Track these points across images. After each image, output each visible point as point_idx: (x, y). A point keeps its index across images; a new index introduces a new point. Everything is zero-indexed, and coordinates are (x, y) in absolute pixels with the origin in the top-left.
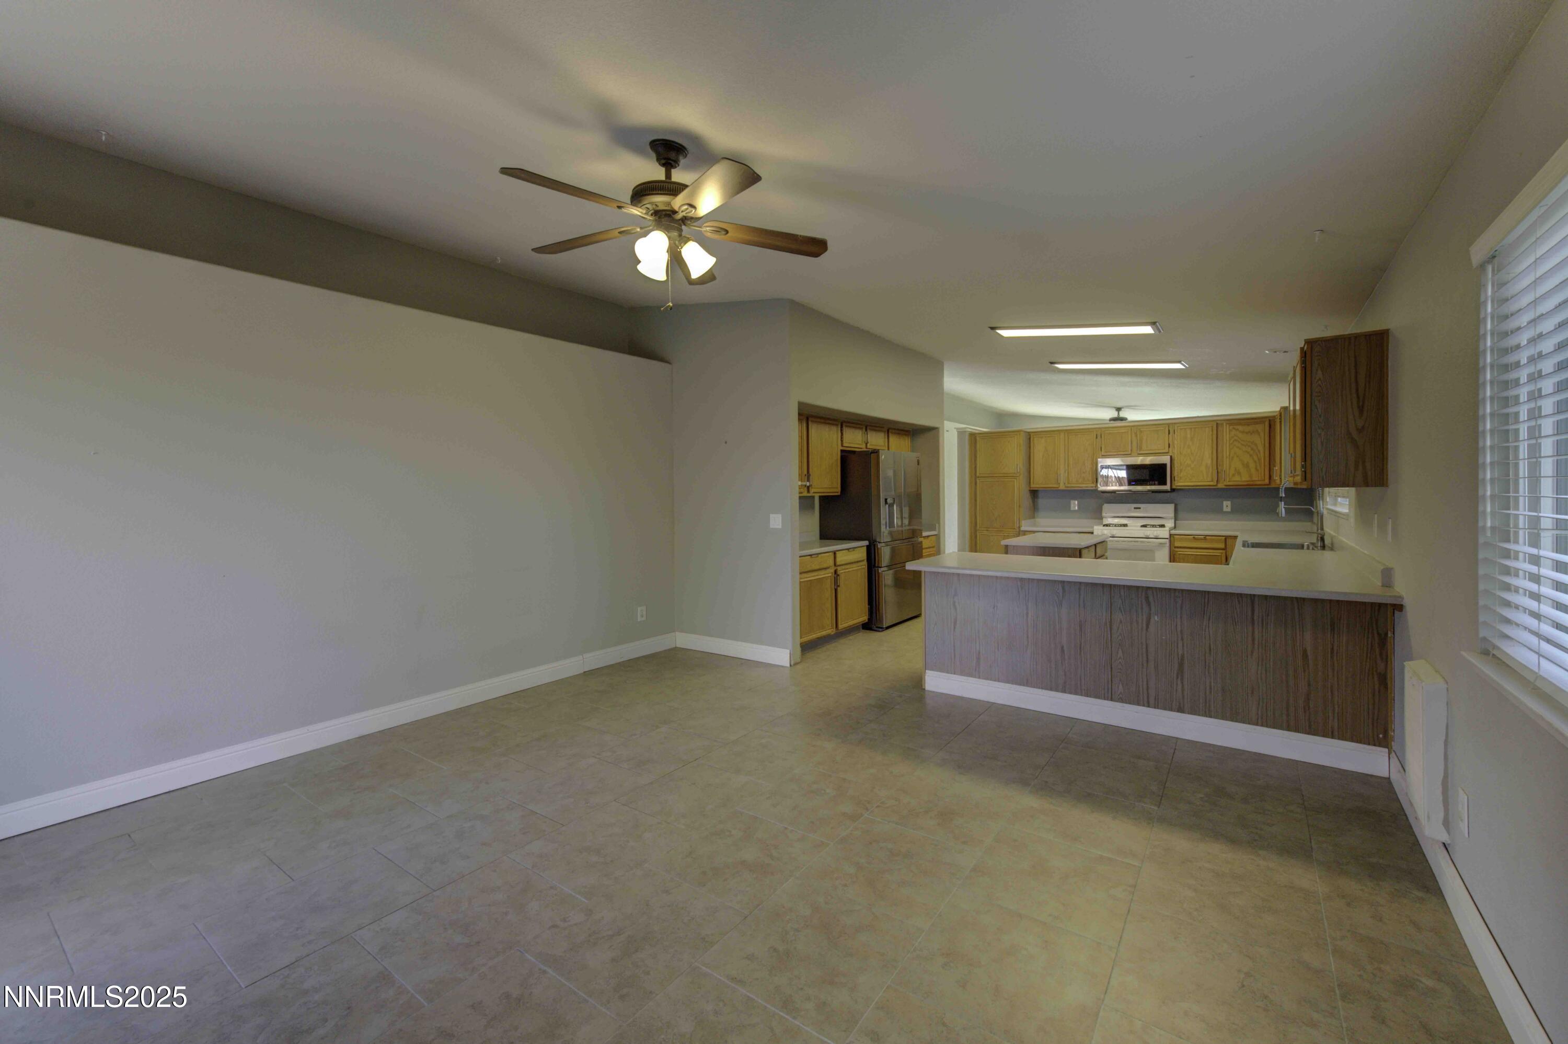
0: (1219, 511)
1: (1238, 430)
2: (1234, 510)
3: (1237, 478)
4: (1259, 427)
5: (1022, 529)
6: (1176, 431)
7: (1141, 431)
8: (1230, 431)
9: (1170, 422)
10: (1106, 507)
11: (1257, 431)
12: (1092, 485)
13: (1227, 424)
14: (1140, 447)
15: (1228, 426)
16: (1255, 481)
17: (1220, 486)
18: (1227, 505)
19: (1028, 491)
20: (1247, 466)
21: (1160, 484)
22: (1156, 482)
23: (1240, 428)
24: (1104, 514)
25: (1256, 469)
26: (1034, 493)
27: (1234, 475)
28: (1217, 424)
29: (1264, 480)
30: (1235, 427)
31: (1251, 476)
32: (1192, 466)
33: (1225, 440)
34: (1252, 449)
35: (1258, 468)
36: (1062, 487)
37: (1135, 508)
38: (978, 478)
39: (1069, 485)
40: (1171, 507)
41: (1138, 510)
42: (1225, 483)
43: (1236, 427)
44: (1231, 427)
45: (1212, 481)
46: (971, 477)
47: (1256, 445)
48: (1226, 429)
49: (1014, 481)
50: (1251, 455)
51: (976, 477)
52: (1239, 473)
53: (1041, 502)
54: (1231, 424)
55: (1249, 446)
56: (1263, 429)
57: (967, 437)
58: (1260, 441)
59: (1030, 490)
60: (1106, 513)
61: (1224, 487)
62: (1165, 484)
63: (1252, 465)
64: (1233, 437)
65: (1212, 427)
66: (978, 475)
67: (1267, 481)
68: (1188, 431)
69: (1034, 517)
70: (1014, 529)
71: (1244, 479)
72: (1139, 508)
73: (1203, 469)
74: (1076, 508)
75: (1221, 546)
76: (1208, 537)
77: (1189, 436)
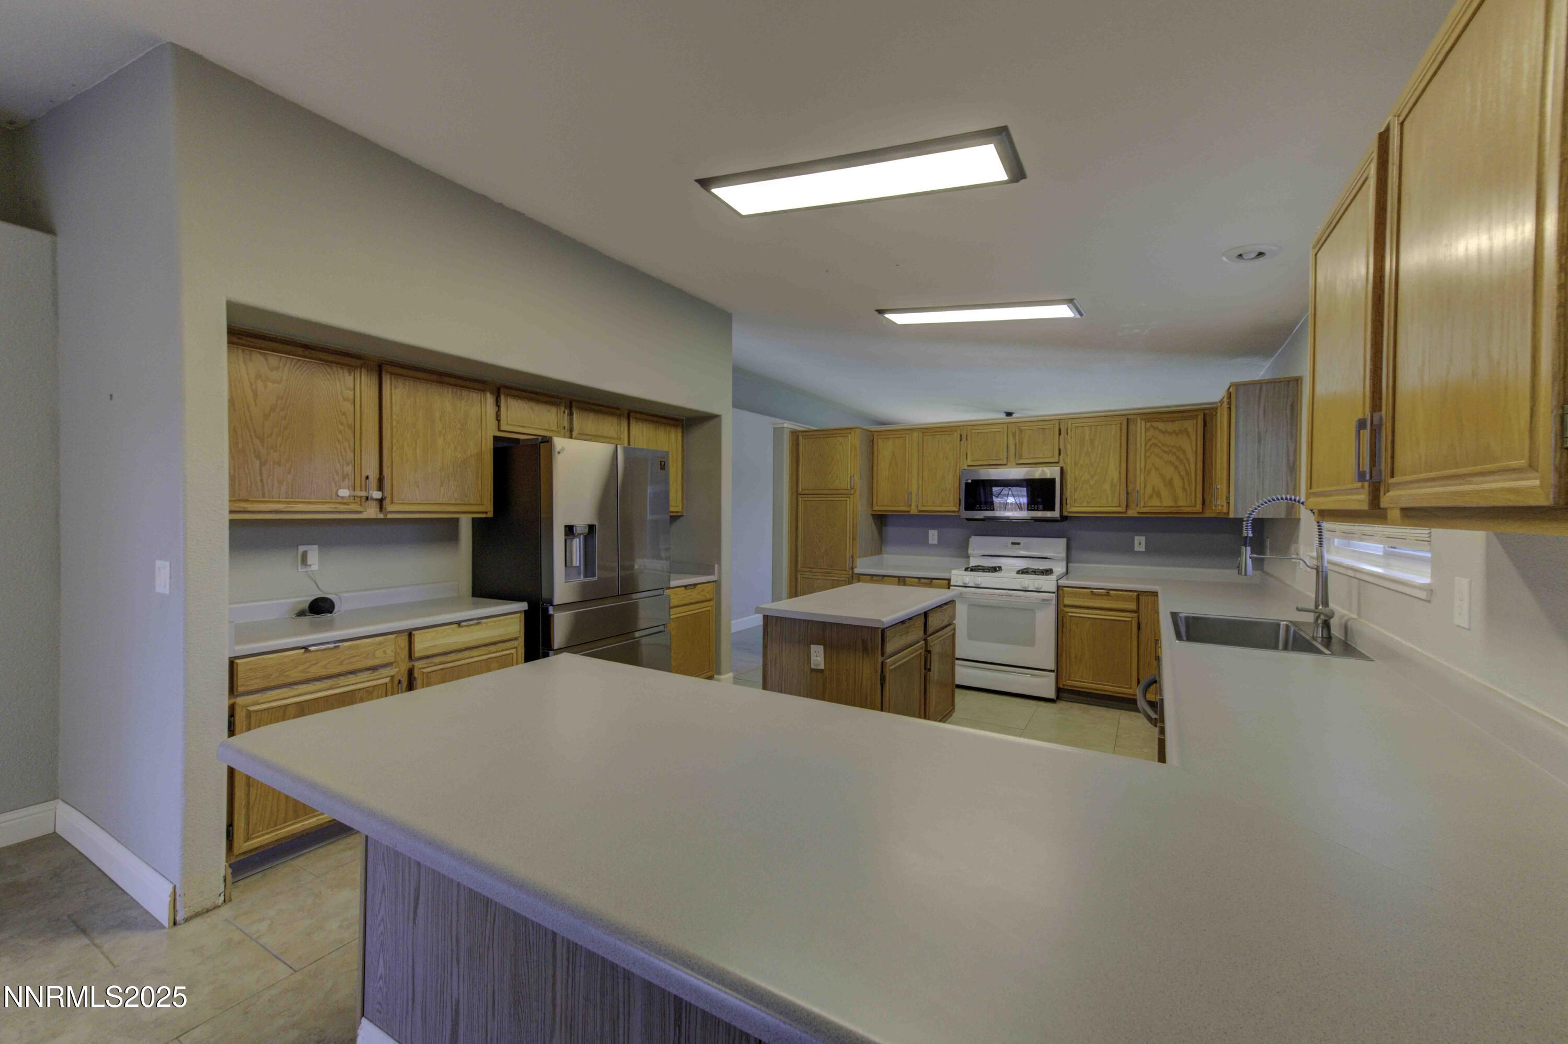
0: (1128, 549)
1: (1157, 428)
2: (1151, 550)
3: (1155, 502)
4: (1189, 425)
5: (856, 571)
6: (1069, 431)
7: (1021, 431)
8: (1147, 430)
9: (1061, 417)
10: (975, 541)
11: (1186, 430)
12: (955, 509)
13: (1141, 419)
14: (1018, 455)
15: (1143, 423)
16: (1179, 507)
17: (1131, 513)
18: (1140, 543)
19: (871, 517)
20: (1169, 484)
21: (1044, 509)
22: (1041, 507)
23: (1161, 425)
24: (970, 552)
25: (1184, 489)
26: (881, 520)
27: (1151, 497)
28: (1128, 419)
29: (1195, 506)
30: (1153, 424)
31: (1176, 499)
32: (1092, 482)
33: (1139, 445)
34: (1178, 458)
35: (1186, 486)
36: (914, 511)
37: (1013, 543)
38: (799, 496)
39: (923, 509)
40: (1063, 541)
41: (1017, 546)
42: (1138, 509)
43: (1156, 424)
44: (1148, 425)
45: (1119, 506)
46: (792, 493)
47: (1184, 452)
48: (1140, 427)
49: (846, 500)
50: (1176, 468)
51: (798, 494)
52: (1159, 495)
53: (891, 531)
54: (1147, 421)
55: (1174, 454)
56: (1193, 427)
57: (786, 438)
58: (1190, 446)
59: (873, 515)
60: (974, 550)
61: (1137, 515)
62: (1053, 509)
63: (1178, 483)
64: (1150, 440)
65: (1121, 424)
66: (800, 490)
67: (1199, 507)
68: (1087, 429)
69: (880, 552)
70: (846, 571)
71: (1164, 504)
72: (1019, 544)
73: (1107, 486)
74: (936, 542)
75: (1133, 606)
76: (1111, 592)
77: (1087, 437)
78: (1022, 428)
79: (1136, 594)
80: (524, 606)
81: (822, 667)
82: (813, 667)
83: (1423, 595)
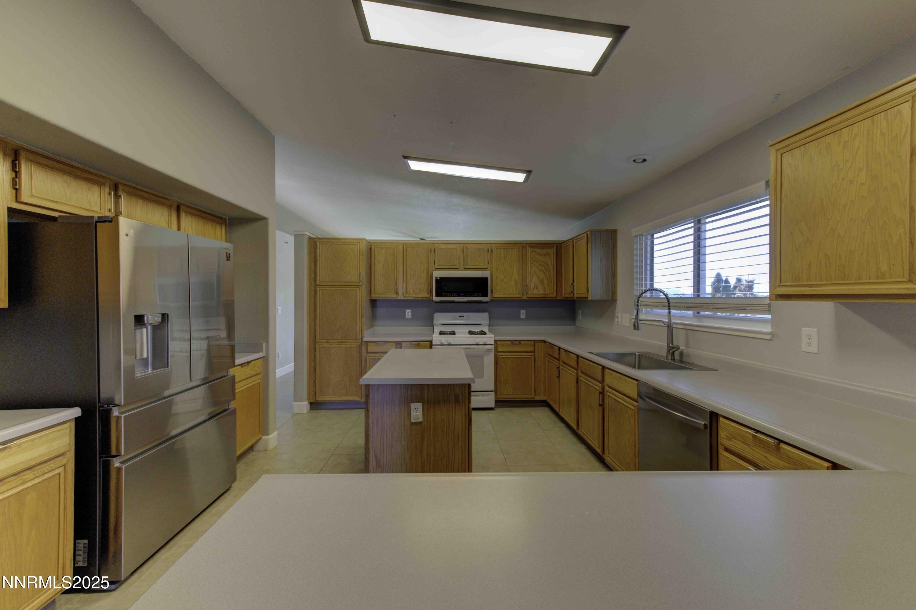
0: (518, 318)
1: (536, 252)
2: (528, 318)
3: (535, 292)
4: (549, 250)
5: (365, 339)
6: (493, 250)
7: (467, 248)
8: (531, 252)
9: (489, 242)
10: (437, 315)
11: (549, 253)
12: (427, 296)
13: (529, 246)
14: (465, 263)
15: (530, 249)
16: (546, 294)
17: (524, 298)
18: (523, 314)
19: (369, 301)
20: (542, 282)
21: (482, 296)
22: (480, 294)
23: (538, 250)
24: (435, 322)
25: (548, 285)
26: (374, 303)
27: (533, 289)
28: (522, 246)
29: (553, 294)
30: (534, 249)
31: (544, 290)
32: (505, 280)
33: (527, 261)
34: (545, 268)
35: (549, 283)
36: (400, 297)
37: (459, 316)
38: (317, 286)
39: (408, 296)
40: (486, 315)
41: (462, 318)
42: (528, 296)
43: (535, 250)
44: (532, 250)
45: (519, 294)
46: (311, 284)
47: (548, 265)
48: (529, 250)
49: (357, 290)
50: (545, 273)
51: (316, 285)
52: (537, 288)
53: (380, 311)
54: (531, 247)
55: (544, 266)
56: (552, 252)
58: (551, 261)
59: (370, 300)
60: (437, 321)
61: (527, 299)
63: (545, 282)
64: (533, 258)
65: (519, 248)
66: (318, 282)
67: (555, 295)
68: (502, 250)
69: (372, 326)
70: (357, 340)
71: (540, 293)
72: (463, 316)
73: (513, 283)
74: (410, 317)
75: (531, 349)
76: (522, 342)
77: (502, 255)
78: (468, 247)
79: (533, 342)
80: (76, 412)
81: (421, 420)
82: (413, 421)
83: (769, 337)
